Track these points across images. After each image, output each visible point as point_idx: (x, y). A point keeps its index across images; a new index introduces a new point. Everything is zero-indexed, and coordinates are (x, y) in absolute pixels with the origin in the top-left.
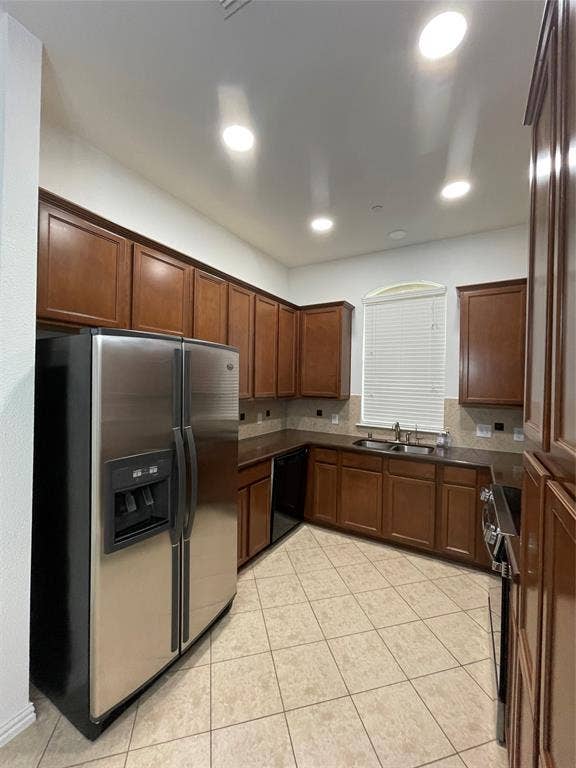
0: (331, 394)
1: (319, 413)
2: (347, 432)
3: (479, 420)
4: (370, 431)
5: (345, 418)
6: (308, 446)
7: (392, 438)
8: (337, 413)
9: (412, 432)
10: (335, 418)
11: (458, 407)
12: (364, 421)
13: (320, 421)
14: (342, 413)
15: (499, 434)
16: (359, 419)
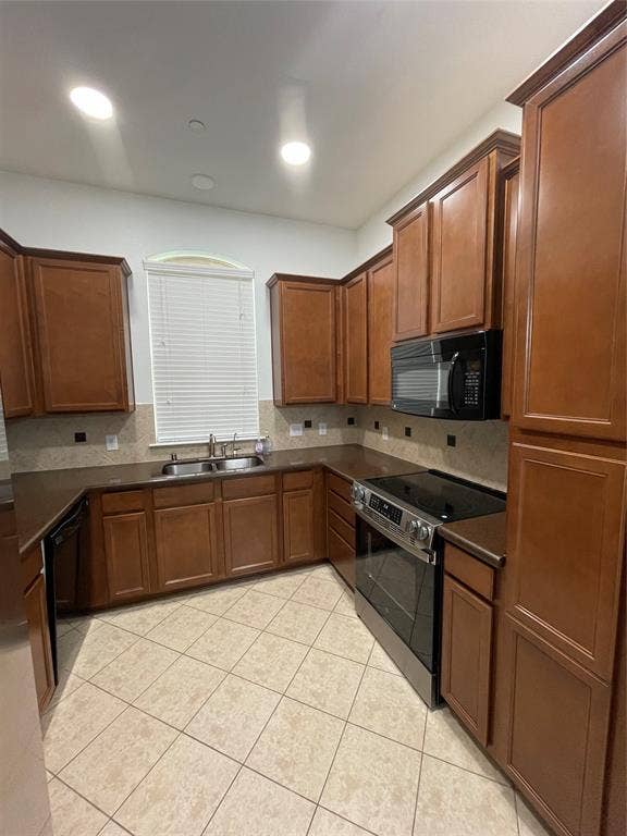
0: (109, 404)
1: (80, 438)
2: (135, 458)
3: (292, 420)
4: (170, 451)
5: (131, 438)
6: (88, 495)
7: (203, 454)
8: (116, 433)
9: (228, 443)
10: (111, 441)
11: (272, 407)
12: (162, 437)
13: (81, 448)
14: (123, 432)
15: (310, 432)
16: (152, 438)
